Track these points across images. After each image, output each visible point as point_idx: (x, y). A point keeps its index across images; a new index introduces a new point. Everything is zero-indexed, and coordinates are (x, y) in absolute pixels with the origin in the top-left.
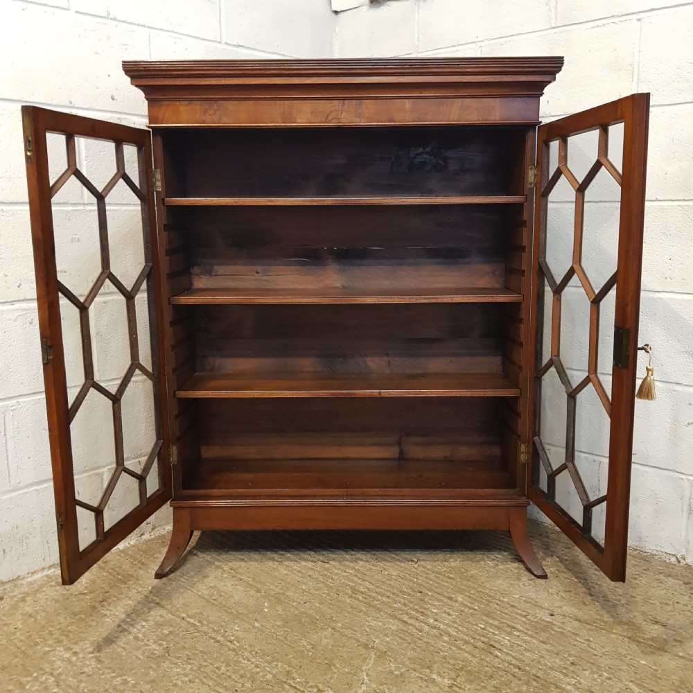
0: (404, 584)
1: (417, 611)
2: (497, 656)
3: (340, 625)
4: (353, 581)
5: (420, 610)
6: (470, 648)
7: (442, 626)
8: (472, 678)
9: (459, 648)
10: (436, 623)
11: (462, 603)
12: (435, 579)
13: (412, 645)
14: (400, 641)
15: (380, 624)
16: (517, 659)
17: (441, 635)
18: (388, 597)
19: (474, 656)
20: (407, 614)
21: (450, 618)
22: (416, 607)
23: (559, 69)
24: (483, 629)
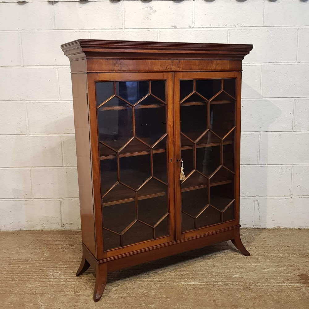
0: (32, 269)
1: (45, 276)
2: (83, 279)
3: (16, 292)
4: (9, 275)
5: (45, 275)
6: (73, 280)
7: (58, 277)
8: (80, 288)
9: (69, 281)
10: (55, 277)
11: (59, 267)
12: (43, 263)
13: (51, 287)
14: (46, 287)
15: (33, 285)
16: (91, 277)
17: (59, 280)
18: (29, 275)
19: (76, 282)
20: (41, 278)
21: (58, 273)
22: (43, 275)
24: (73, 272)
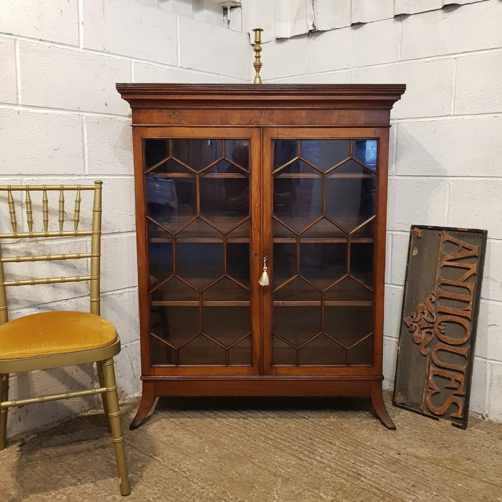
0: (299, 433)
1: (309, 452)
2: (363, 481)
3: (257, 461)
4: (264, 432)
5: (311, 451)
6: (345, 476)
7: (326, 462)
8: (347, 495)
9: (338, 476)
10: (322, 459)
11: (339, 446)
12: (320, 430)
13: (306, 474)
14: (298, 471)
15: (284, 460)
16: (376, 483)
17: (325, 467)
18: (289, 442)
19: (347, 481)
20: (302, 453)
21: (331, 456)
22: (308, 449)
23: (403, 92)
24: (353, 463)
